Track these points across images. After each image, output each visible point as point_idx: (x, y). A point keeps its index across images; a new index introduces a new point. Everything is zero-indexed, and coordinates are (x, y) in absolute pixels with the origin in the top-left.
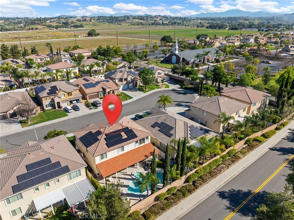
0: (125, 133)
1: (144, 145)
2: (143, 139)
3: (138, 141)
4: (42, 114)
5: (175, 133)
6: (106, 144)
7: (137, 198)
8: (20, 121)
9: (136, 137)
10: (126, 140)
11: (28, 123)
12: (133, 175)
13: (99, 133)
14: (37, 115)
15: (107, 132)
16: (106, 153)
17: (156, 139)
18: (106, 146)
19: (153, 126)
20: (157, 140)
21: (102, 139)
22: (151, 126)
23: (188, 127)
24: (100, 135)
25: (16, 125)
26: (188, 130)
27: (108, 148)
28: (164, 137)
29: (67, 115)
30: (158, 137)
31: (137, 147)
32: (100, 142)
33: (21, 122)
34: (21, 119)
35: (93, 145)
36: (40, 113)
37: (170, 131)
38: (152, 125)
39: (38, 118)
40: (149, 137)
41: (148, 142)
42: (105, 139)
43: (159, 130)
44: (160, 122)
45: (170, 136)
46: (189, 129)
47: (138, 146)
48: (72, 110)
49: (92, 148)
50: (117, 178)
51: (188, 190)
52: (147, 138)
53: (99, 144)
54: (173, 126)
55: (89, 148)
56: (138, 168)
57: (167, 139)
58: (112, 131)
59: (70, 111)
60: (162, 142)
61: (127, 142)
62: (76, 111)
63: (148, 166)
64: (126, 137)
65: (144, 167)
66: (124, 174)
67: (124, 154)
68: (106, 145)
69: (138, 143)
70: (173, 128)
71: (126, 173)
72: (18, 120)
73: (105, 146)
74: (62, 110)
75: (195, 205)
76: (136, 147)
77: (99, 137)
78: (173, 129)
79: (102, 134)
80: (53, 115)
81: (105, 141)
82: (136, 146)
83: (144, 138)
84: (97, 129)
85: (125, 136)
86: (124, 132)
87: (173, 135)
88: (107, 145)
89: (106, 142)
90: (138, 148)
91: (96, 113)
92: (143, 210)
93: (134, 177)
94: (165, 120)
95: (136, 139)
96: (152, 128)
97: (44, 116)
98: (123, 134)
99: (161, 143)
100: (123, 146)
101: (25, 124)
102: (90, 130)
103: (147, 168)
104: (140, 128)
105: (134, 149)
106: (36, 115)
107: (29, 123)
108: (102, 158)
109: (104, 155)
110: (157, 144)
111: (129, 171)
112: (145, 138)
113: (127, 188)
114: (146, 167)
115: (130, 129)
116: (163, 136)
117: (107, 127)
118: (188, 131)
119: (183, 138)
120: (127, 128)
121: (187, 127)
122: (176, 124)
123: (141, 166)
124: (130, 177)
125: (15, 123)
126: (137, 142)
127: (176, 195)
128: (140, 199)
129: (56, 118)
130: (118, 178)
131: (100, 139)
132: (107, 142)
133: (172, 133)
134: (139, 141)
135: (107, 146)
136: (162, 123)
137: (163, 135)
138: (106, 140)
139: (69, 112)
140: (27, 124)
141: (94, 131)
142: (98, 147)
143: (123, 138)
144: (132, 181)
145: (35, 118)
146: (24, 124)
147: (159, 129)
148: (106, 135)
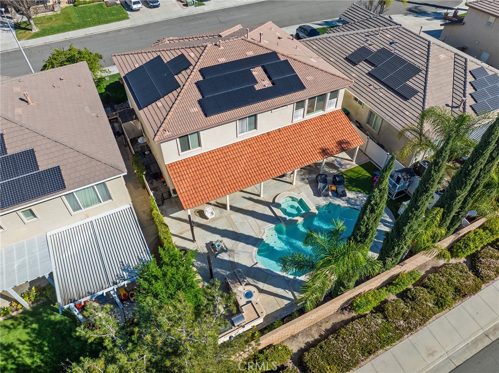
0: (265, 71)
1: (321, 117)
2: (322, 97)
3: (303, 101)
4: (69, 10)
5: (425, 87)
6: (199, 102)
7: (284, 289)
8: (15, 24)
9: (301, 87)
10: (265, 95)
11: (31, 30)
12: (278, 206)
13: (182, 63)
14: (59, 12)
15: (206, 62)
16: (198, 132)
17: (356, 99)
18: (200, 109)
19: (352, 60)
20: (360, 103)
21: (187, 84)
22: (346, 59)
23: (468, 74)
24: (186, 69)
25: (5, 33)
26: (468, 83)
27: (203, 116)
28: (384, 96)
29: (127, 18)
30: (364, 95)
31: (299, 119)
32: (181, 94)
33: (17, 27)
34: (18, 18)
35: (159, 103)
36: (66, 7)
37: (408, 80)
38: (350, 55)
39: (57, 20)
40: (342, 93)
41: (333, 106)
42: (198, 87)
43: (369, 74)
44: (374, 48)
45: (405, 94)
46: (470, 78)
47: (301, 116)
48: (140, 5)
49: (153, 112)
50: (228, 208)
51: (456, 288)
52: (335, 94)
53: (177, 102)
54: (419, 63)
55: (145, 109)
56: (294, 184)
57: (396, 105)
58: (222, 60)
59: (135, 7)
60: (375, 110)
61: (269, 101)
62: (150, 8)
63: (325, 181)
64: (267, 86)
65: (313, 183)
66: (250, 199)
67: (256, 139)
68: (198, 105)
69: (303, 107)
70: (417, 71)
71: (259, 196)
72: (12, 21)
73: (197, 109)
74: (117, 4)
75: (475, 342)
76: (296, 121)
77: (180, 78)
78: (417, 73)
79: (191, 67)
80: (94, 15)
81: (198, 93)
82: (297, 117)
83: (325, 95)
84: (177, 51)
85: (263, 82)
86: (263, 67)
87: (416, 92)
88: (201, 107)
89: (202, 94)
90: (301, 124)
91: (198, 16)
92: (300, 339)
93: (279, 213)
94: (391, 43)
95: (298, 95)
96: (349, 66)
97: (74, 15)
98: (257, 72)
99: (371, 113)
100: (255, 116)
101: (25, 32)
102: (159, 53)
103: (324, 187)
104: (315, 60)
105: (290, 127)
106: (55, 13)
107: (36, 30)
108: (185, 146)
109: (192, 139)
110: (357, 113)
111: (266, 190)
112: (329, 94)
113: (256, 249)
114: (320, 185)
115: (282, 59)
116: (384, 92)
117: (209, 45)
118: (468, 86)
119: (447, 105)
120: (274, 55)
121: (465, 70)
122: (428, 60)
123: (303, 179)
124: (267, 211)
125: (4, 29)
126: (300, 104)
127: (413, 299)
128: (293, 294)
129: (100, 23)
130: (232, 208)
131: (181, 84)
132: (203, 97)
133: (415, 87)
134: (307, 101)
135: (203, 110)
136: (383, 52)
137: (382, 90)
138: (200, 90)
139: (132, 10)
140: (29, 33)
141: (167, 57)
142: (173, 109)
143: (257, 87)
144: (274, 226)
145: (51, 18)
146: (23, 31)
147: (370, 68)
148: (202, 71)
